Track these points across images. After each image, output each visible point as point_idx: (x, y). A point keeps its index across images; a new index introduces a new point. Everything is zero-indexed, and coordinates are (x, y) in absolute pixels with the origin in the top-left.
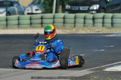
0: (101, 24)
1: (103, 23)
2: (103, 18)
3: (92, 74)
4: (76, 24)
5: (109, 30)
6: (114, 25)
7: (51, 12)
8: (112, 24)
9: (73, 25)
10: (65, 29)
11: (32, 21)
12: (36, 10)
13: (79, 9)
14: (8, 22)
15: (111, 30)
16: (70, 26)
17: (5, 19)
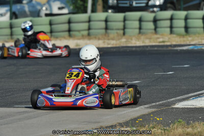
0: (168, 30)
1: (171, 27)
2: (172, 19)
3: (153, 113)
4: (126, 30)
5: (182, 39)
6: (190, 30)
7: (85, 11)
8: (186, 28)
9: (122, 32)
10: (109, 39)
11: (53, 26)
12: (60, 8)
13: (131, 5)
14: (14, 29)
15: (185, 39)
16: (117, 33)
17: (8, 25)
